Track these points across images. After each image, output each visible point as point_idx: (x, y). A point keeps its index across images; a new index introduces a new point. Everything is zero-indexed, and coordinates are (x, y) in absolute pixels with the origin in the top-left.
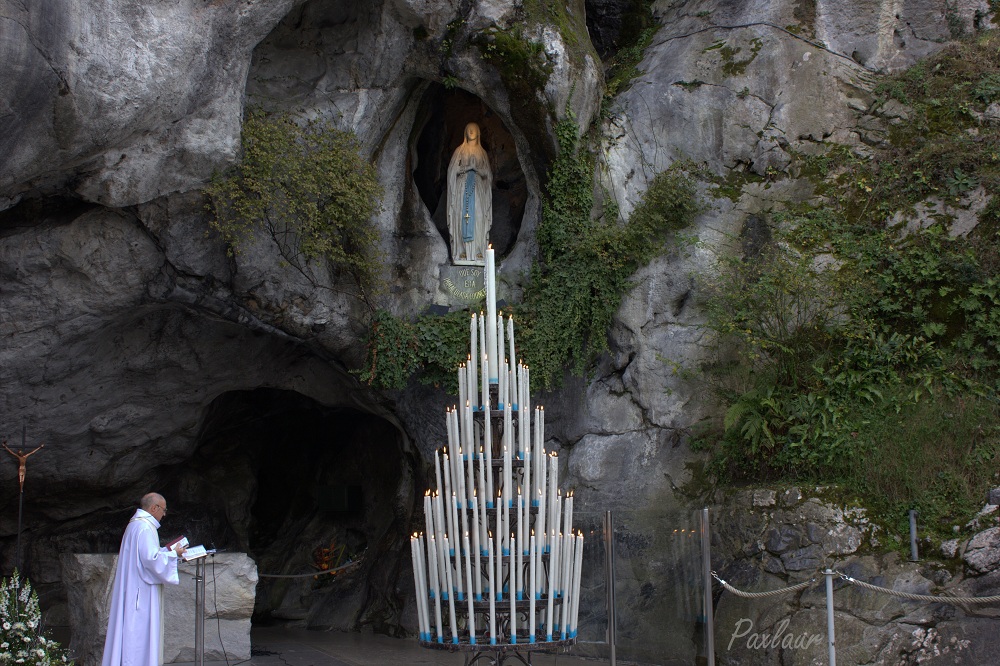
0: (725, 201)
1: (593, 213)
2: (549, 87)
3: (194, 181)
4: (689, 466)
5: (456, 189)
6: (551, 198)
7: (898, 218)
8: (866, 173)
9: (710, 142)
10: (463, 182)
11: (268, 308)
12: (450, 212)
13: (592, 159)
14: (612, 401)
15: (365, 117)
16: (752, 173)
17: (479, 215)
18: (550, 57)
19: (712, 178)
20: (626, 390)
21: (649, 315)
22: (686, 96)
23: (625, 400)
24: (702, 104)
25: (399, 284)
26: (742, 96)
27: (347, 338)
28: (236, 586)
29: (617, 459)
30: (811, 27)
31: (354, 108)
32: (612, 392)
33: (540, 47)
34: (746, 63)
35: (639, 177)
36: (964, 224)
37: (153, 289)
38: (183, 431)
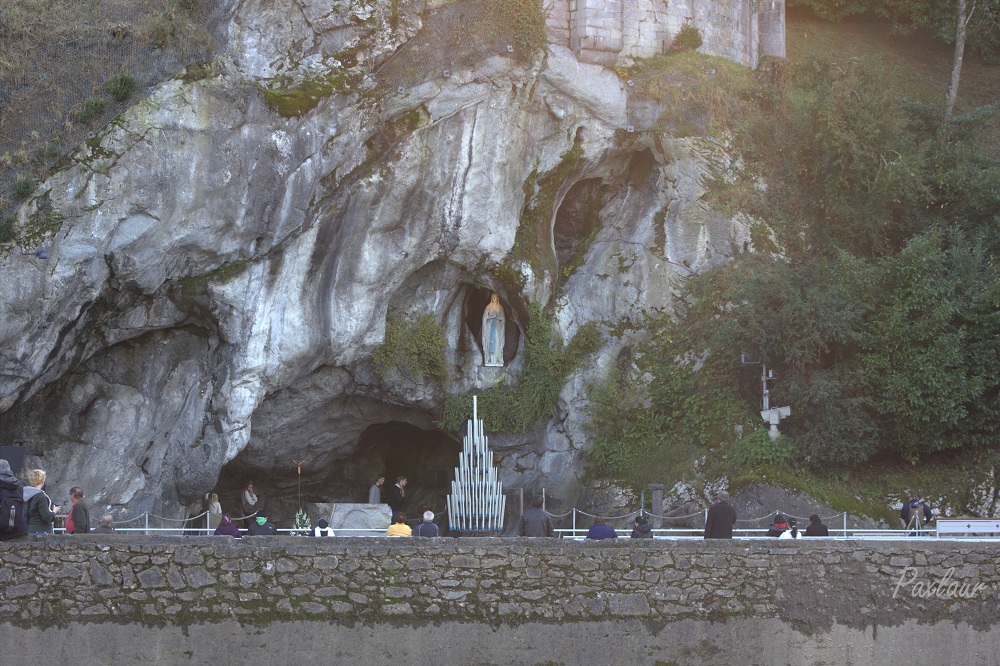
0: (615, 338)
1: (551, 343)
2: (524, 291)
3: (367, 353)
4: (585, 468)
5: (486, 328)
6: (529, 338)
7: (678, 358)
8: (672, 333)
9: (610, 308)
10: (490, 324)
11: (396, 395)
12: (483, 339)
13: (550, 317)
14: (558, 436)
15: (439, 303)
16: (629, 325)
17: (498, 341)
18: (525, 277)
19: (612, 325)
20: (564, 431)
21: (575, 395)
22: (599, 283)
23: (563, 435)
24: (606, 290)
25: (458, 376)
26: (626, 285)
27: (432, 404)
28: (383, 517)
29: (557, 462)
30: (662, 249)
31: (434, 301)
32: (559, 431)
33: (520, 272)
34: (628, 267)
35: (574, 325)
36: (698, 366)
37: (347, 390)
38: (350, 443)
